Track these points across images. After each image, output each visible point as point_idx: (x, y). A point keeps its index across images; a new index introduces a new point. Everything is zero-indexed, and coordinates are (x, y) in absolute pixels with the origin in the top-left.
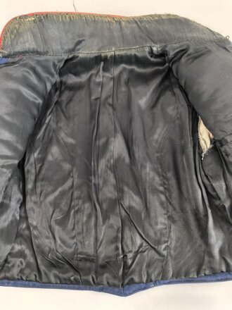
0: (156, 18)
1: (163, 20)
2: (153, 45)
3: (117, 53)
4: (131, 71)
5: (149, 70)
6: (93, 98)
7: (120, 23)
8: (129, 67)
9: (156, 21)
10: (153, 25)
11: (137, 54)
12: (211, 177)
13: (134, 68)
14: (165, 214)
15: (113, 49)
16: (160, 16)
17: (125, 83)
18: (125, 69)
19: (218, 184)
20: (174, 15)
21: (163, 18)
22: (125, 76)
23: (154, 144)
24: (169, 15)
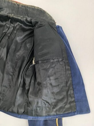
0: (33, 8)
1: (35, 9)
2: (28, 17)
3: (14, 17)
4: (21, 26)
5: (27, 28)
6: (4, 32)
7: (19, 5)
8: (20, 24)
9: (33, 9)
10: (31, 10)
11: (21, 19)
12: (27, 76)
13: (23, 25)
14: (9, 84)
15: (13, 15)
16: (35, 7)
17: (17, 30)
18: (19, 24)
19: (27, 79)
20: (40, 8)
21: (36, 8)
22: (18, 27)
23: (17, 56)
24: (38, 8)
